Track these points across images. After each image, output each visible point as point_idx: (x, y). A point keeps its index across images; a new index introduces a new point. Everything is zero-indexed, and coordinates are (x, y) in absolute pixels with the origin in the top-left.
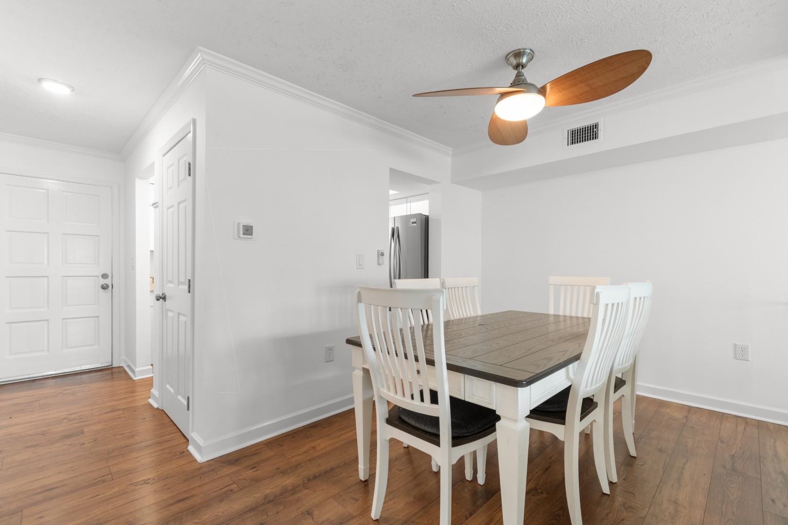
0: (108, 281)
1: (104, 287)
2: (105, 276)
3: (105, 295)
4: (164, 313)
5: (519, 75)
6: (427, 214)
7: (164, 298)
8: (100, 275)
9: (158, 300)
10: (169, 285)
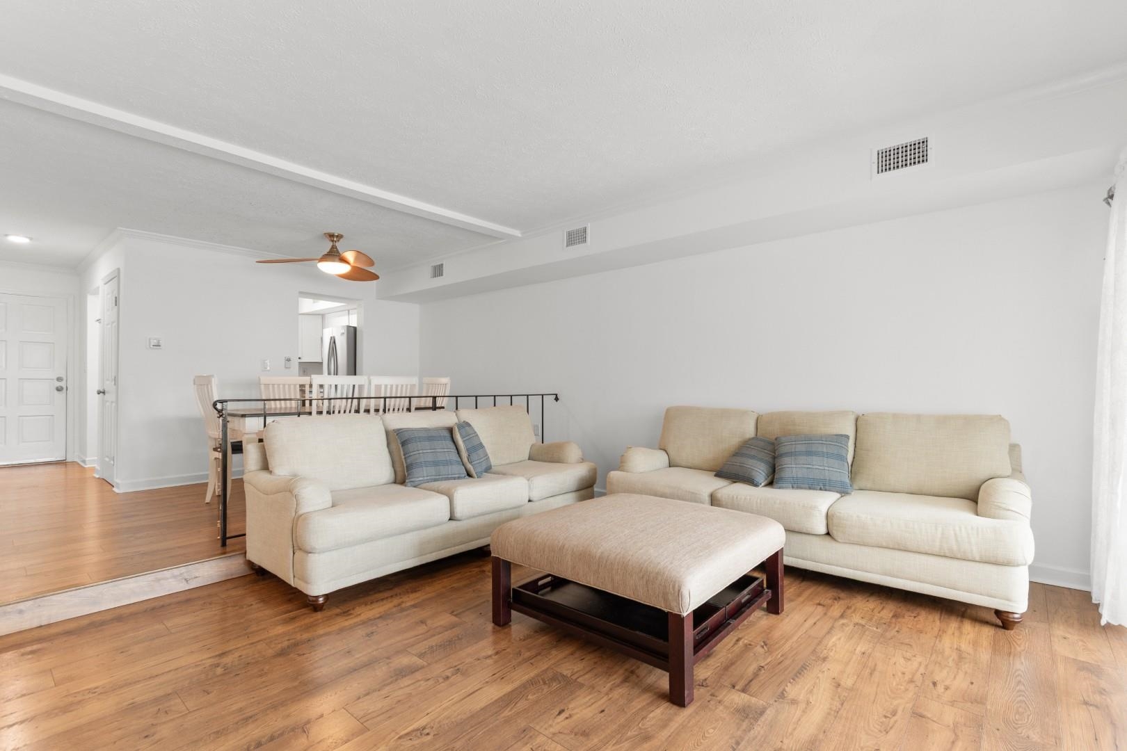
0: (63, 384)
1: (59, 389)
2: (59, 379)
3: (62, 395)
4: (103, 403)
5: (333, 247)
6: (355, 325)
7: (104, 393)
8: (55, 378)
9: (99, 394)
10: (108, 382)
